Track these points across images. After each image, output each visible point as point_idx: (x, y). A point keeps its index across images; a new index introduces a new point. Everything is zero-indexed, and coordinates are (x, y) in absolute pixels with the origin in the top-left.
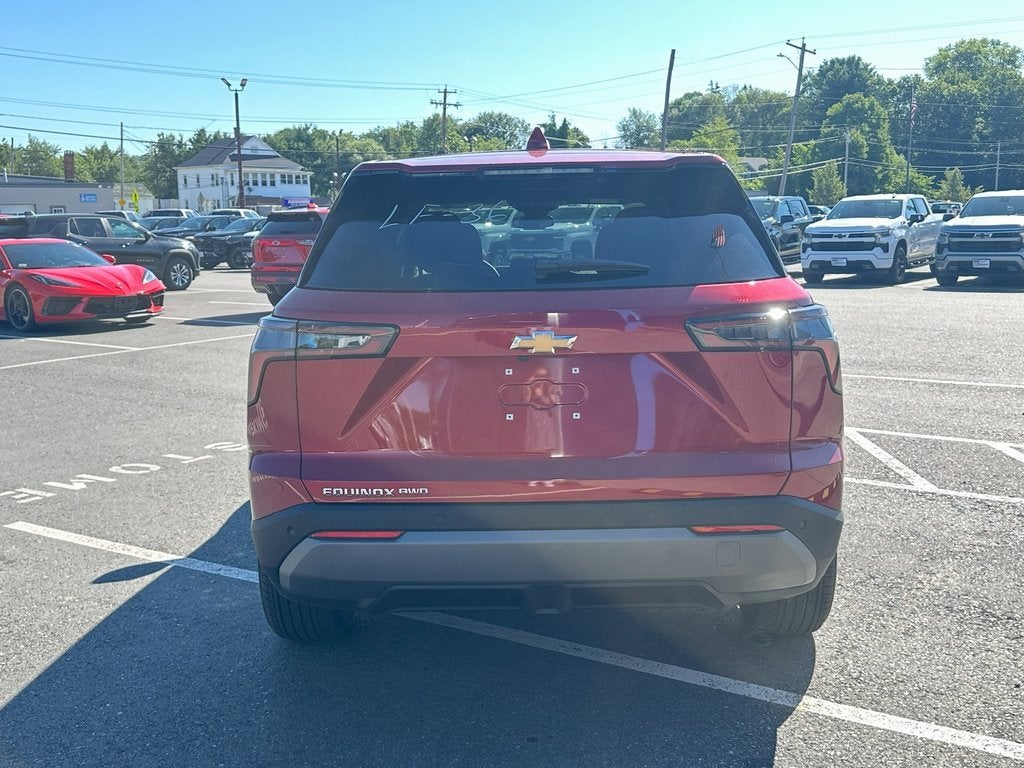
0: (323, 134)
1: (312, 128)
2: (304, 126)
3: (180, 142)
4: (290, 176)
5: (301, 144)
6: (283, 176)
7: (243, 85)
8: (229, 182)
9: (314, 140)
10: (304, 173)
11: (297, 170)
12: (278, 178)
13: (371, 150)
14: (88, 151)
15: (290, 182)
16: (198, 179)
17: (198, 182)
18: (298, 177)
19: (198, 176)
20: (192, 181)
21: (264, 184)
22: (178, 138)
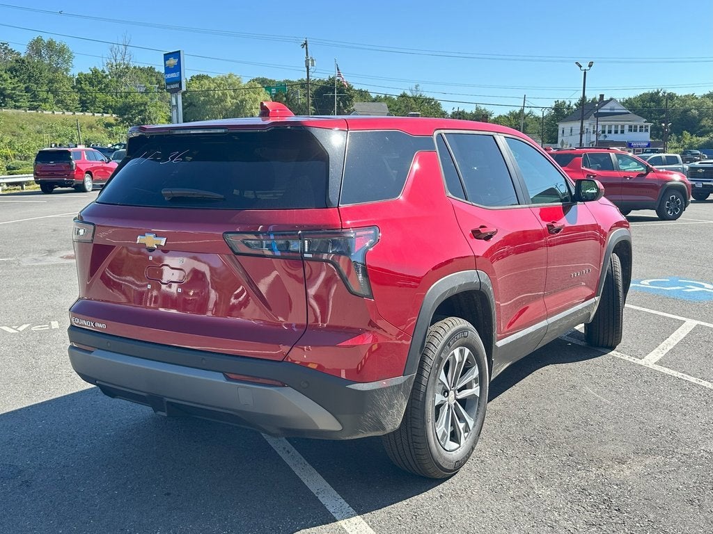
0: (671, 97)
1: (662, 92)
2: (656, 91)
3: (569, 106)
4: (636, 127)
5: (652, 104)
6: (630, 127)
7: (590, 66)
8: (592, 132)
9: (662, 100)
10: (647, 124)
11: (642, 122)
12: (627, 128)
13: (705, 106)
14: (511, 114)
15: (635, 131)
16: (571, 130)
17: (571, 132)
18: (641, 127)
19: (571, 128)
20: (567, 131)
21: (616, 132)
22: (568, 103)
